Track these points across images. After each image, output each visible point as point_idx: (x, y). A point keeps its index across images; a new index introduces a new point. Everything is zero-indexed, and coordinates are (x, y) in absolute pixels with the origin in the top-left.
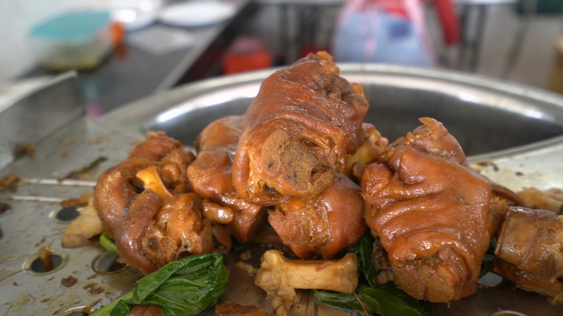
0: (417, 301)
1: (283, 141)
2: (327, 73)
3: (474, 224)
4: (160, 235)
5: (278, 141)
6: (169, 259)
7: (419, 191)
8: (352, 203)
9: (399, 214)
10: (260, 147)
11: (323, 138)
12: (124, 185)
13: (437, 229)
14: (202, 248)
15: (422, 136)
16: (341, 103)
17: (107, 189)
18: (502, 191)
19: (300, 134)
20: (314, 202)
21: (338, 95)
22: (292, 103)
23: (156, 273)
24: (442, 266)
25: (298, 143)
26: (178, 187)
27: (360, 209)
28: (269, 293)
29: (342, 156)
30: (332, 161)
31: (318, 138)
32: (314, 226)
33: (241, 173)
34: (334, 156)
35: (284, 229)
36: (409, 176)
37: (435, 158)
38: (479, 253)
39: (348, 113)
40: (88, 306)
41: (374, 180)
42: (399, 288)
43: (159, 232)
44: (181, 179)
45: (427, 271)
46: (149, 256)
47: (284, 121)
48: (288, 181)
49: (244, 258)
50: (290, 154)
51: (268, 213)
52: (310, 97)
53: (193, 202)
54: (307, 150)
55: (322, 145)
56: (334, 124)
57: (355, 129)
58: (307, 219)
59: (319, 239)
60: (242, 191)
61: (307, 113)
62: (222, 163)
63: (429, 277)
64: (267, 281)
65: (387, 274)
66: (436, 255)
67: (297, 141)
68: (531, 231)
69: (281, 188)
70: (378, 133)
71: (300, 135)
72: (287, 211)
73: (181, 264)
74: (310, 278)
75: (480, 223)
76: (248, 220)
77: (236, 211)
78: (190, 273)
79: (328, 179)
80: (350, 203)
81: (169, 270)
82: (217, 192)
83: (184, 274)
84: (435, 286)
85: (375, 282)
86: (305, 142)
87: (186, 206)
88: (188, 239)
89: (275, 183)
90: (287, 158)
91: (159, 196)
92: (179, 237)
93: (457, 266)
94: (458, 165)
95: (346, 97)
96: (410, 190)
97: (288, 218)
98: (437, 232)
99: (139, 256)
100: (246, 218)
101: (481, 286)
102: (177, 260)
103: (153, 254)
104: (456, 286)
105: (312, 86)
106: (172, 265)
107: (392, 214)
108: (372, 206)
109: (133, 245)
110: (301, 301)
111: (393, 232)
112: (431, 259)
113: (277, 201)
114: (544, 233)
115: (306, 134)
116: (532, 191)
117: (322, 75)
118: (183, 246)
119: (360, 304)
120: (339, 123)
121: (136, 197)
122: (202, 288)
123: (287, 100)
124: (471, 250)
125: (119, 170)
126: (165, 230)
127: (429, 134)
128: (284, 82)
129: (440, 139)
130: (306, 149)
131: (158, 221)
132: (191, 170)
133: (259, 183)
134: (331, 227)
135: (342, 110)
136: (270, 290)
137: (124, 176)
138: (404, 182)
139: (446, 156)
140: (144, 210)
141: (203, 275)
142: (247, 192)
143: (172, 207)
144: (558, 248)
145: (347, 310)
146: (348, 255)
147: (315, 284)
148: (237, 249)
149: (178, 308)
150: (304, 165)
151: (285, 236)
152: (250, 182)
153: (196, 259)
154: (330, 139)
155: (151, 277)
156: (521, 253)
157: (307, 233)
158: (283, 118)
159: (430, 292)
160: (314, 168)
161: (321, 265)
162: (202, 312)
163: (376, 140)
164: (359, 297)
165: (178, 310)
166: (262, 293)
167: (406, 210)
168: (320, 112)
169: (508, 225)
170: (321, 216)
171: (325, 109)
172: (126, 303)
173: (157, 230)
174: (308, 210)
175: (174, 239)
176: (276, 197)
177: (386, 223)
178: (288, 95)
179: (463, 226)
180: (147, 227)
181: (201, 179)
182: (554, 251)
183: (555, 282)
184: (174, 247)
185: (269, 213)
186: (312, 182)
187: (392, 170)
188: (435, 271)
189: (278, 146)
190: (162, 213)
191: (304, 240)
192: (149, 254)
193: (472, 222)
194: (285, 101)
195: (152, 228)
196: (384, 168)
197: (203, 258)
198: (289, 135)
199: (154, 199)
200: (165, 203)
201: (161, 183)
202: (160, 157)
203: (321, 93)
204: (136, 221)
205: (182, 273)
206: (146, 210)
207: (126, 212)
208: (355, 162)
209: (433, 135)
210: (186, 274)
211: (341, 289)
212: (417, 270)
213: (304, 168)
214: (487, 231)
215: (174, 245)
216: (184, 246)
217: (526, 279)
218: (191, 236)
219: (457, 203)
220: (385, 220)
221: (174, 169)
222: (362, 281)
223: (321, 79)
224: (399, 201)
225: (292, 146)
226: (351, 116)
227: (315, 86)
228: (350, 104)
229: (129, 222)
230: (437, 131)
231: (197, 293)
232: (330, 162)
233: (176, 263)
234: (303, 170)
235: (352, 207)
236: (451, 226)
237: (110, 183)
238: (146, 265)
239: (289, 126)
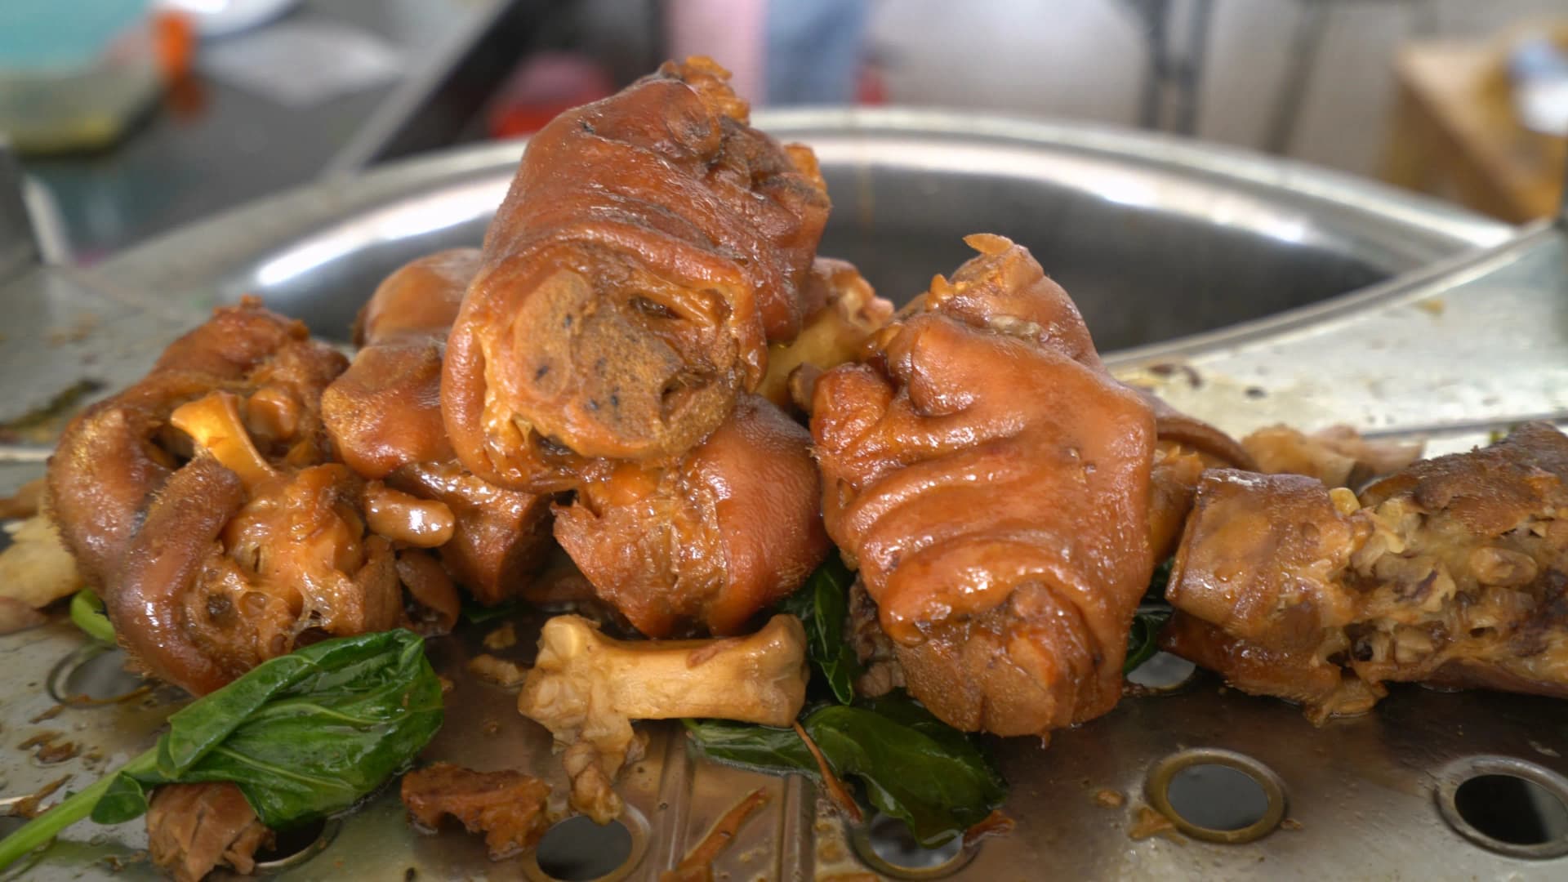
0: (966, 737)
1: (578, 302)
2: (709, 113)
3: (1108, 519)
4: (236, 583)
5: (563, 303)
6: (266, 650)
7: (963, 435)
8: (784, 475)
9: (907, 500)
10: (511, 321)
11: (695, 293)
12: (136, 448)
13: (1007, 535)
14: (362, 617)
15: (972, 285)
16: (750, 197)
17: (84, 460)
18: (1199, 433)
19: (628, 283)
20: (682, 477)
21: (743, 176)
22: (603, 197)
23: (225, 691)
24: (1020, 635)
25: (621, 308)
26: (297, 451)
27: (809, 492)
28: (558, 735)
29: (750, 345)
30: (724, 358)
31: (679, 294)
32: (681, 543)
33: (464, 399)
34: (728, 346)
35: (598, 555)
36: (935, 394)
37: (1005, 342)
38: (1123, 596)
39: (772, 226)
40: (32, 796)
41: (844, 410)
42: (919, 704)
43: (235, 577)
44: (305, 426)
45: (985, 650)
46: (206, 645)
47: (580, 247)
48: (593, 415)
49: (495, 645)
50: (598, 339)
51: (551, 513)
52: (658, 179)
53: (336, 491)
54: (649, 328)
55: (693, 313)
56: (726, 254)
57: (791, 272)
58: (664, 524)
59: (696, 579)
60: (469, 452)
61: (646, 223)
62: (419, 376)
63: (990, 667)
64: (551, 703)
65: (890, 670)
66: (1006, 603)
67: (617, 303)
68: (1258, 531)
69: (575, 435)
70: (865, 284)
71: (627, 286)
72: (607, 504)
73: (300, 663)
74: (671, 689)
75: (1124, 515)
76: (499, 535)
77: (463, 511)
78: (330, 689)
79: (711, 408)
80: (780, 476)
81: (264, 680)
82: (404, 458)
83: (312, 691)
84: (1008, 691)
85: (852, 693)
86: (645, 309)
87: (315, 500)
88: (319, 593)
89: (558, 423)
90: (590, 352)
91: (235, 475)
92: (296, 589)
93: (1060, 631)
94: (1067, 361)
95: (766, 183)
96: (938, 432)
97: (608, 523)
98: (1008, 542)
99: (175, 647)
100: (492, 529)
101: (1138, 688)
102: (291, 653)
103: (220, 639)
104: (1059, 686)
105: (664, 150)
106: (273, 667)
107: (890, 500)
108: (840, 483)
109: (157, 615)
110: (649, 753)
111: (892, 549)
112: (992, 619)
113: (573, 477)
114: (1290, 534)
115: (644, 284)
116: (1280, 434)
117: (692, 119)
118: (306, 613)
119: (810, 751)
120: (741, 251)
121: (167, 481)
122: (366, 728)
123: (592, 188)
124: (1101, 590)
125: (119, 407)
126: (253, 571)
127: (990, 277)
128: (584, 140)
129: (1021, 290)
130: (645, 325)
131: (234, 545)
132: (331, 401)
133: (513, 423)
134: (728, 545)
135: (751, 216)
136: (560, 727)
137: (132, 423)
138: (924, 411)
139: (1037, 336)
140: (190, 515)
141: (366, 691)
142: (485, 453)
143: (274, 503)
144: (1324, 572)
145: (774, 771)
146: (775, 620)
147: (686, 704)
148: (476, 620)
149: (293, 786)
150: (640, 370)
151: (602, 576)
152: (489, 420)
153: (344, 649)
154: (717, 298)
155: (211, 703)
156: (1232, 592)
157: (664, 564)
158: (577, 240)
159: (996, 708)
160: (669, 377)
161: (702, 652)
162: (366, 796)
163: (859, 304)
164: (808, 735)
165: (293, 793)
166: (540, 736)
167: (925, 487)
168: (685, 221)
169: (1199, 518)
170: (700, 517)
171: (700, 213)
172: (140, 781)
173: (229, 570)
174: (664, 501)
175: (279, 595)
176: (570, 466)
177: (873, 525)
178: (595, 175)
179: (1076, 524)
180: (200, 562)
181: (359, 425)
182: (1315, 581)
183: (1322, 666)
184: (280, 615)
185: (554, 511)
186: (665, 416)
187: (893, 381)
188: (1003, 651)
189: (561, 317)
190: (243, 521)
191: (654, 584)
192: (208, 640)
193: (1104, 512)
194: (586, 192)
195: (213, 566)
196: (870, 376)
197: (365, 645)
198: (595, 286)
199: (219, 482)
200: (254, 494)
201: (244, 439)
202: (243, 368)
203: (691, 170)
204: (164, 546)
205: (305, 690)
206: (195, 514)
207: (138, 522)
208: (798, 364)
209: (999, 281)
210: (318, 692)
211: (756, 715)
212: (960, 652)
213: (640, 377)
214: (1145, 537)
215: (278, 612)
216: (310, 614)
217: (1249, 661)
218: (330, 584)
219: (1063, 463)
220: (871, 517)
221: (284, 398)
222: (817, 691)
223: (692, 129)
224: (910, 464)
225: (605, 317)
226: (778, 233)
227: (675, 148)
228: (776, 200)
229: (144, 550)
230: (1012, 269)
231: (347, 743)
232: (718, 361)
233: (285, 661)
234: (636, 384)
235: (785, 487)
236: (1047, 524)
237: (92, 443)
238: (198, 672)
239: (593, 260)
